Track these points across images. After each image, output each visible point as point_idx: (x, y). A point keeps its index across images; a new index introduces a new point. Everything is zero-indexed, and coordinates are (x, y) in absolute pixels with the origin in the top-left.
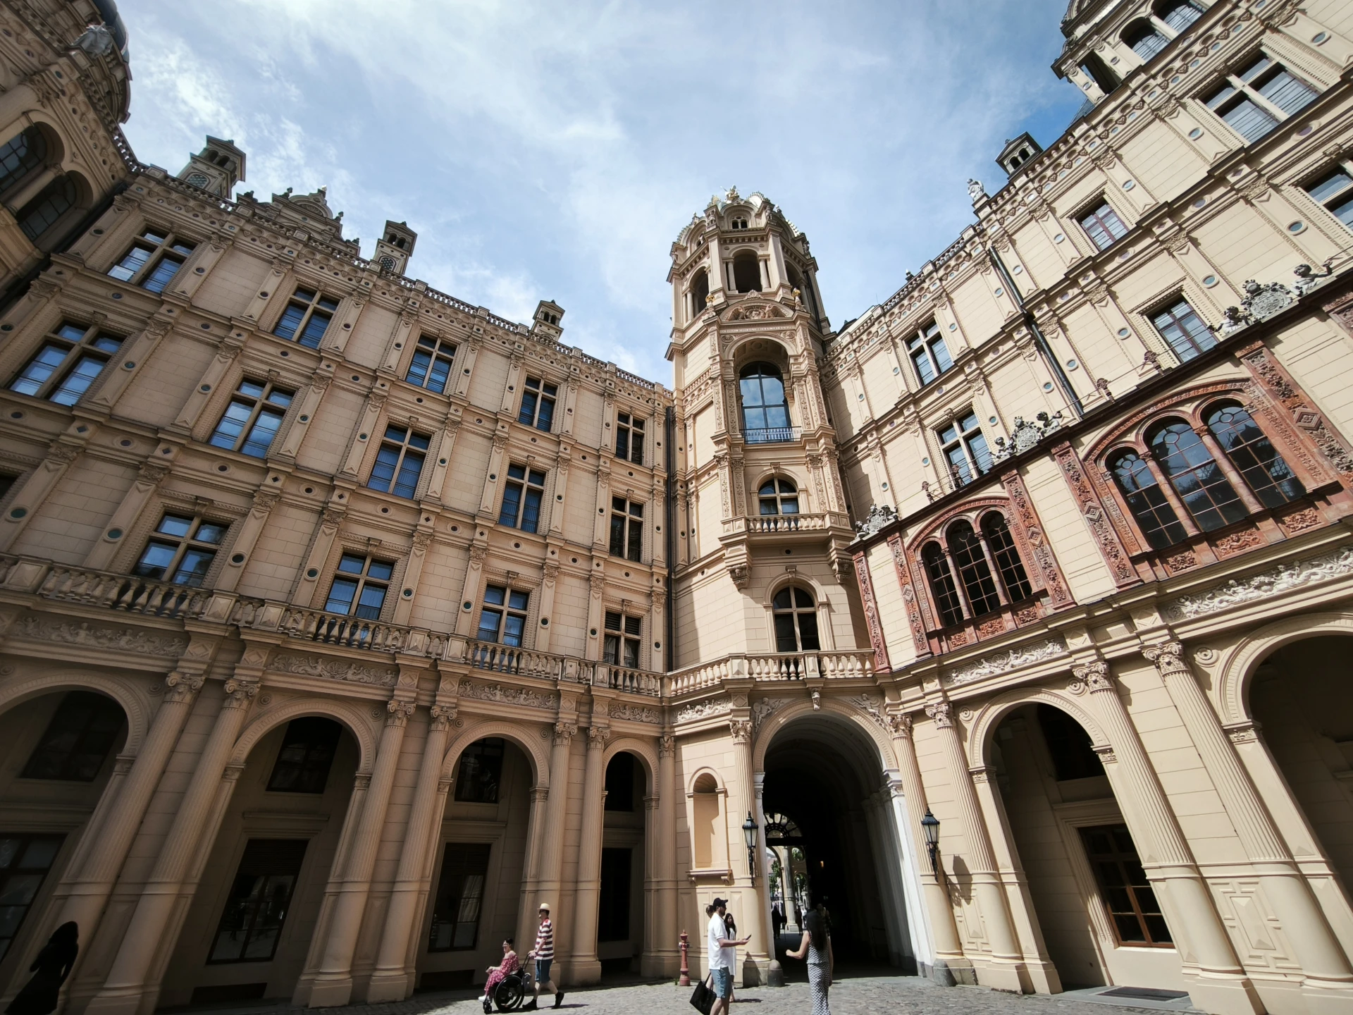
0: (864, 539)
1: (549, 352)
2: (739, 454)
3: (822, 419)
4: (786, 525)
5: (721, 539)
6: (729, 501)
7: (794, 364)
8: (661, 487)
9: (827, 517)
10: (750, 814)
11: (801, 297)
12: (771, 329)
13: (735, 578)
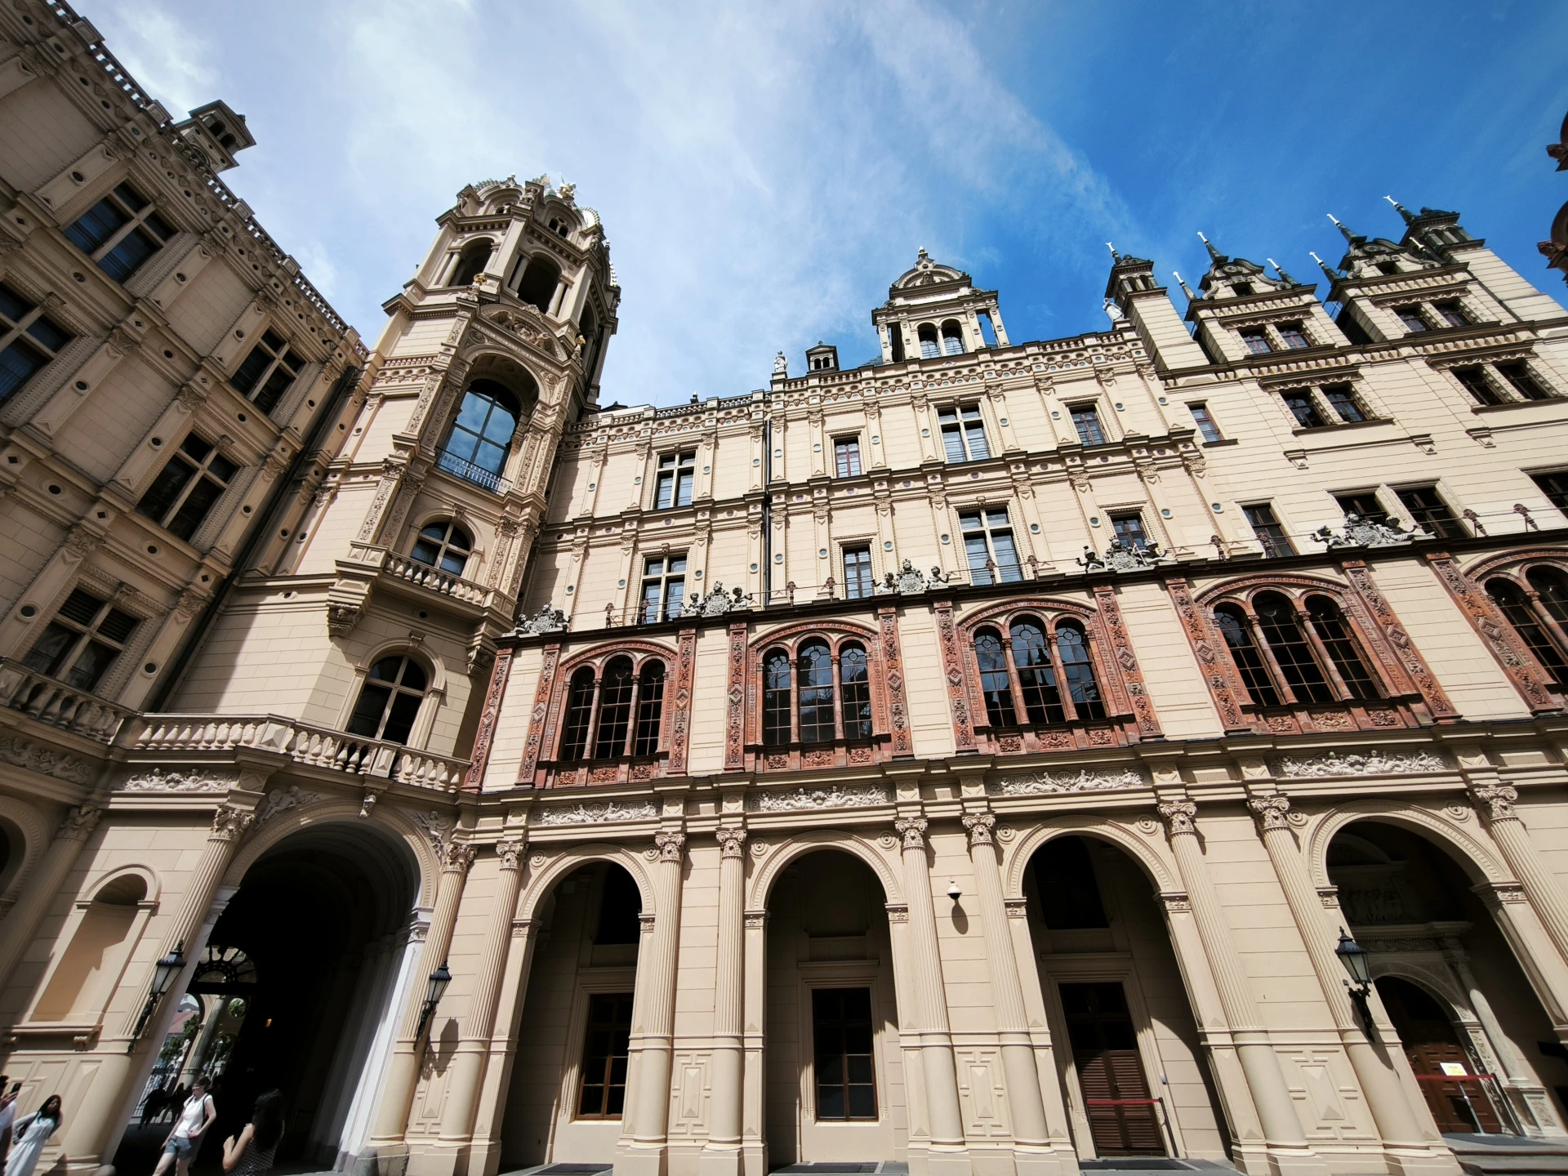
0: (521, 636)
5: (339, 563)
6: (377, 522)
7: (540, 412)
9: (491, 596)
10: (180, 945)
11: (583, 348)
13: (331, 619)
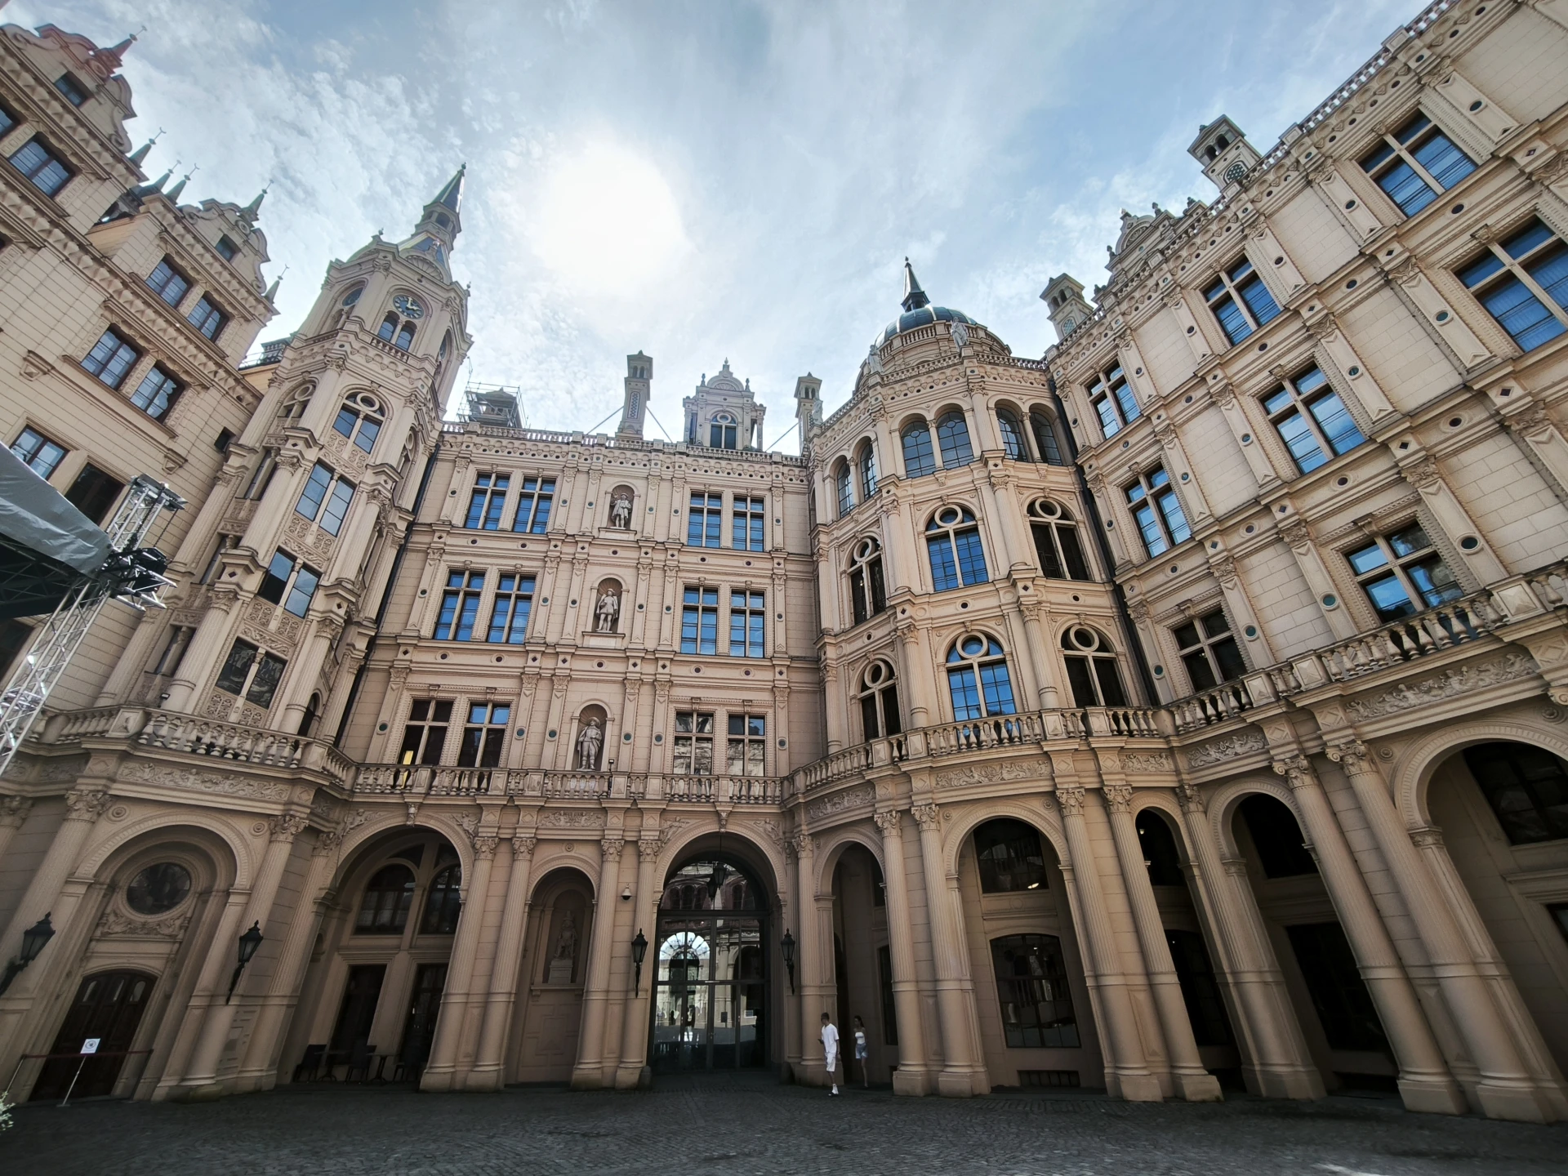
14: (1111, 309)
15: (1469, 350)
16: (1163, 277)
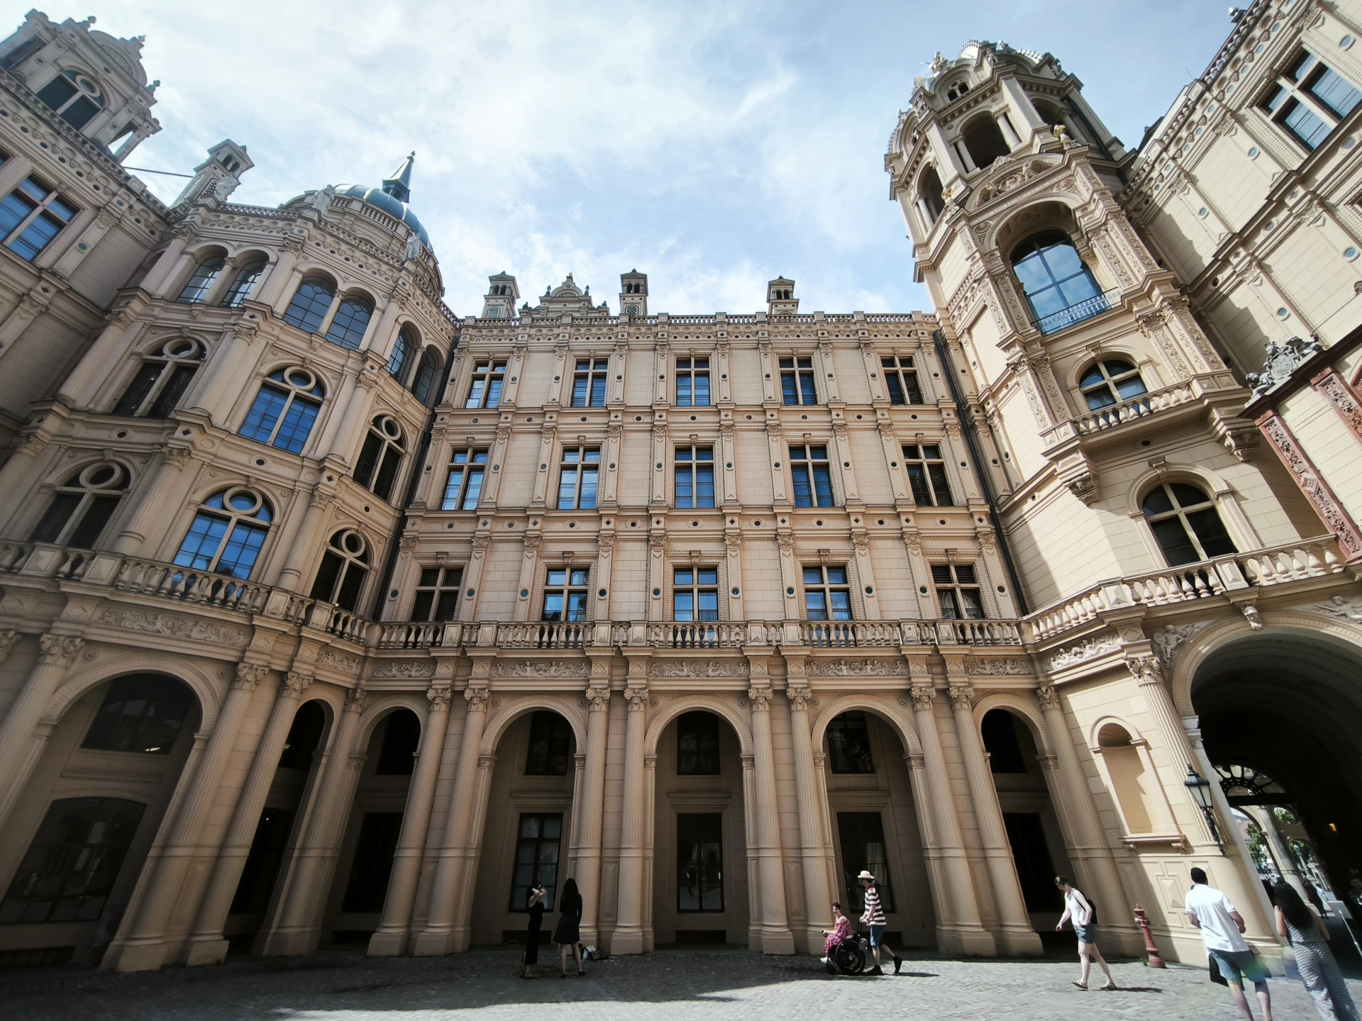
0: (1268, 393)
1: (792, 328)
2: (1038, 350)
3: (1148, 265)
4: (1132, 411)
5: (1045, 454)
6: (1042, 408)
7: (1083, 217)
8: (953, 419)
9: (1195, 384)
10: (1190, 768)
11: (1067, 132)
12: (1037, 189)
13: (1078, 494)
14: (524, 326)
15: (658, 492)
16: (564, 333)
